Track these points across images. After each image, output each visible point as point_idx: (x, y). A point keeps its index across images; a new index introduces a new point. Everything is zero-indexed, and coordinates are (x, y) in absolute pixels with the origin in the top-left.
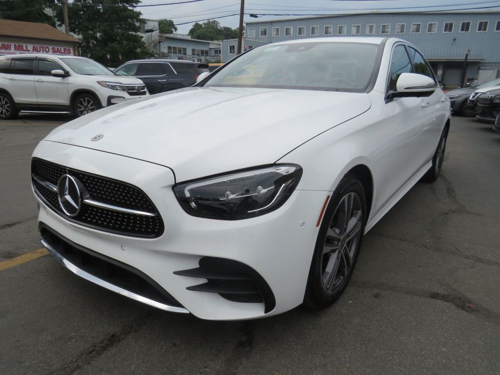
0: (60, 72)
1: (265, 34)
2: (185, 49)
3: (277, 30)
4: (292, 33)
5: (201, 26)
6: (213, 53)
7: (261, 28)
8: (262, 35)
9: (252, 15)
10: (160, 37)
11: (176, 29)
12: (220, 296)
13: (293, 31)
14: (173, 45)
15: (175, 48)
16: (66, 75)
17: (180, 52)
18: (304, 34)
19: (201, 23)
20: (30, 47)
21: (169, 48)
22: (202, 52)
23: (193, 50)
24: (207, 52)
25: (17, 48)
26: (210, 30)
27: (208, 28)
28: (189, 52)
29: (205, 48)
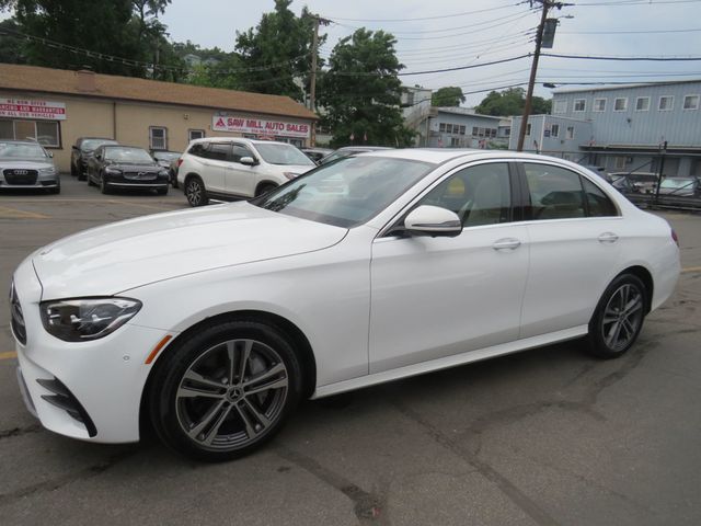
0: (250, 159)
1: (582, 108)
2: (463, 128)
3: (603, 102)
4: (625, 106)
5: (498, 95)
6: (503, 133)
7: (577, 100)
8: (577, 109)
9: (546, 85)
10: (432, 111)
11: (464, 99)
12: (69, 417)
13: (629, 103)
14: (447, 121)
15: (450, 126)
16: (256, 163)
17: (456, 131)
18: (646, 107)
19: (499, 91)
20: (263, 123)
21: (442, 125)
22: (488, 132)
23: (475, 129)
24: (494, 132)
25: (249, 125)
26: (512, 100)
27: (508, 98)
28: (469, 131)
29: (492, 126)
